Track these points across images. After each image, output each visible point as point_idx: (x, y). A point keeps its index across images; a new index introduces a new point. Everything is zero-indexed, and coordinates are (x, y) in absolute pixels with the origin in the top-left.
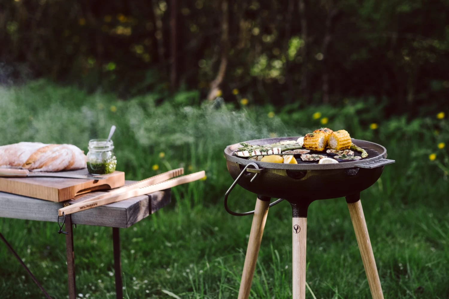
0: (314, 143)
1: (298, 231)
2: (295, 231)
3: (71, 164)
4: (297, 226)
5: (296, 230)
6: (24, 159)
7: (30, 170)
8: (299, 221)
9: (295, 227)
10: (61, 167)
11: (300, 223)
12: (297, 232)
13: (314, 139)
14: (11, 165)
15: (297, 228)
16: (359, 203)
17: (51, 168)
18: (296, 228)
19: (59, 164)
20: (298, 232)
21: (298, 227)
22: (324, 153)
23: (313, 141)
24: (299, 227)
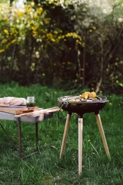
3: (22, 104)
6: (8, 102)
7: (10, 105)
10: (19, 104)
14: (4, 103)
16: (99, 115)
17: (16, 105)
19: (19, 103)
22: (88, 99)
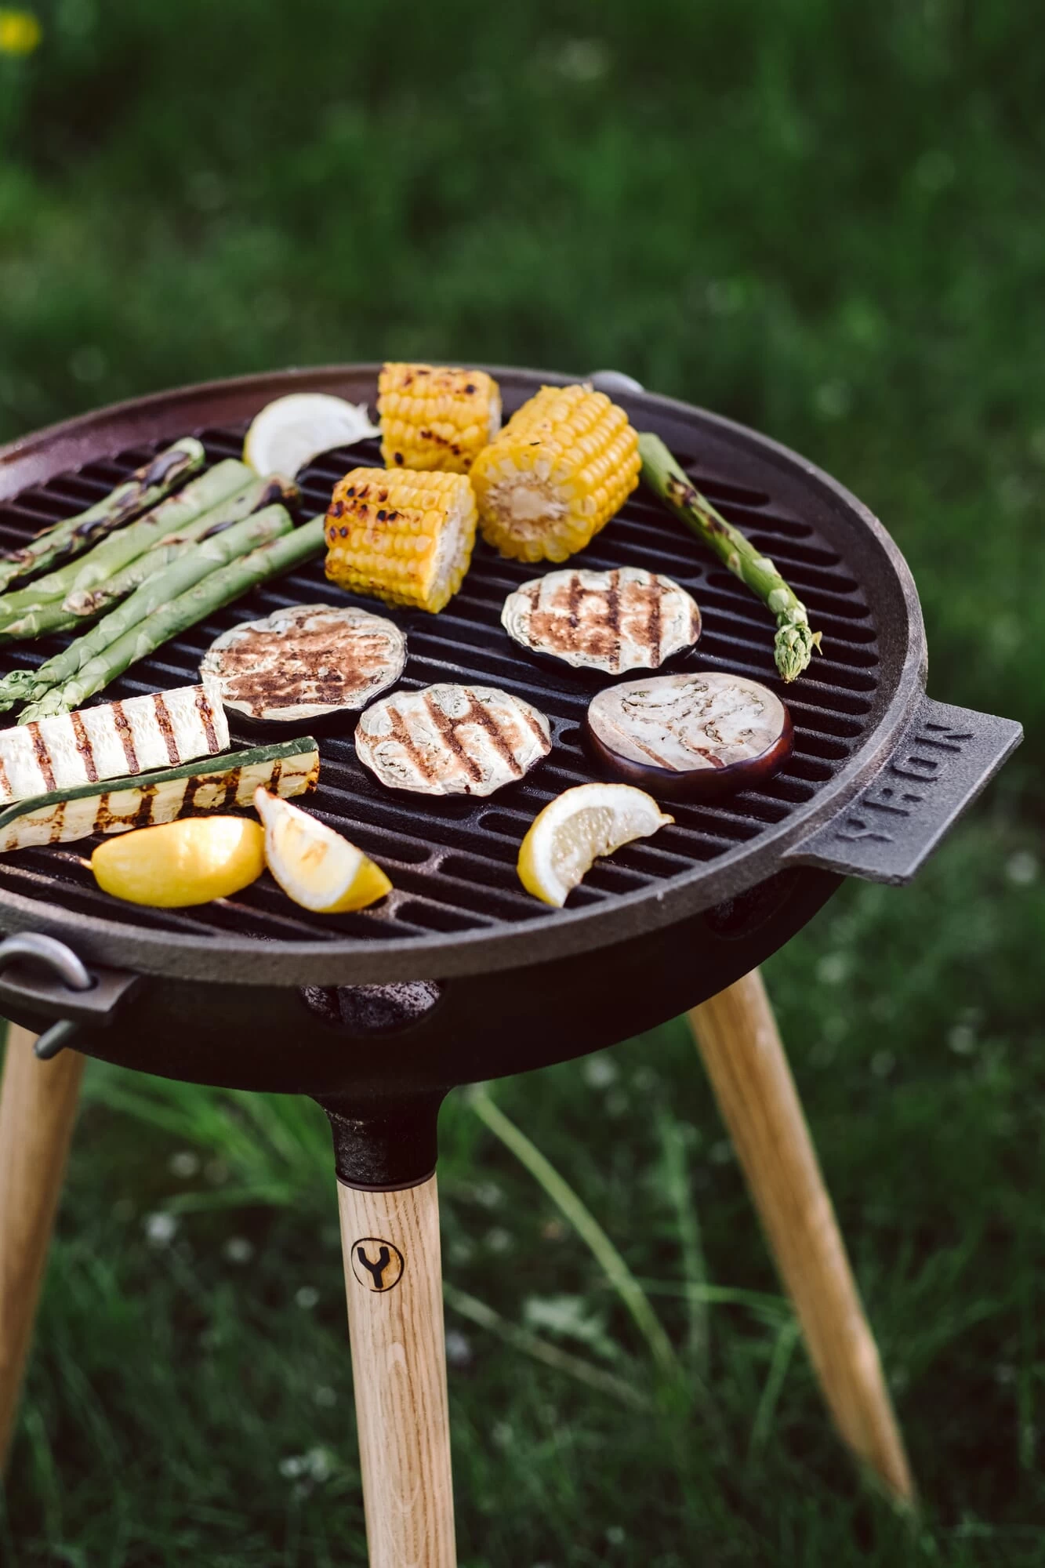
0: (401, 568)
1: (390, 1274)
2: (370, 1275)
4: (379, 1245)
5: (377, 1270)
8: (393, 1216)
9: (361, 1252)
11: (395, 1224)
12: (379, 1283)
13: (399, 540)
15: (378, 1257)
18: (374, 1256)
20: (386, 1285)
21: (384, 1252)
23: (394, 554)
24: (390, 1249)
